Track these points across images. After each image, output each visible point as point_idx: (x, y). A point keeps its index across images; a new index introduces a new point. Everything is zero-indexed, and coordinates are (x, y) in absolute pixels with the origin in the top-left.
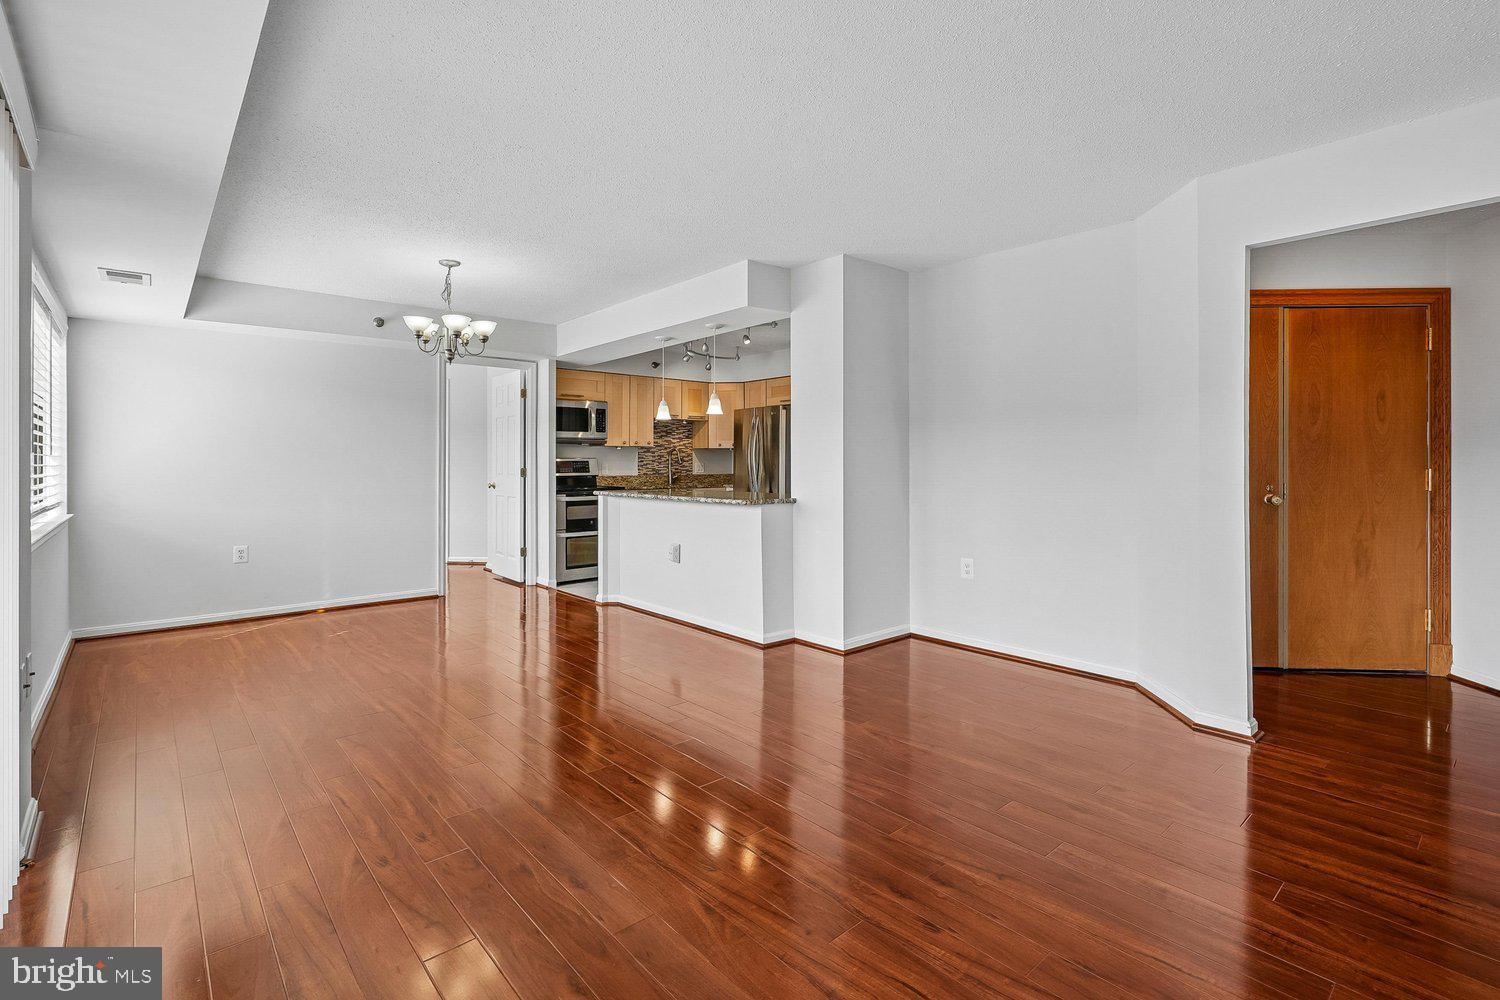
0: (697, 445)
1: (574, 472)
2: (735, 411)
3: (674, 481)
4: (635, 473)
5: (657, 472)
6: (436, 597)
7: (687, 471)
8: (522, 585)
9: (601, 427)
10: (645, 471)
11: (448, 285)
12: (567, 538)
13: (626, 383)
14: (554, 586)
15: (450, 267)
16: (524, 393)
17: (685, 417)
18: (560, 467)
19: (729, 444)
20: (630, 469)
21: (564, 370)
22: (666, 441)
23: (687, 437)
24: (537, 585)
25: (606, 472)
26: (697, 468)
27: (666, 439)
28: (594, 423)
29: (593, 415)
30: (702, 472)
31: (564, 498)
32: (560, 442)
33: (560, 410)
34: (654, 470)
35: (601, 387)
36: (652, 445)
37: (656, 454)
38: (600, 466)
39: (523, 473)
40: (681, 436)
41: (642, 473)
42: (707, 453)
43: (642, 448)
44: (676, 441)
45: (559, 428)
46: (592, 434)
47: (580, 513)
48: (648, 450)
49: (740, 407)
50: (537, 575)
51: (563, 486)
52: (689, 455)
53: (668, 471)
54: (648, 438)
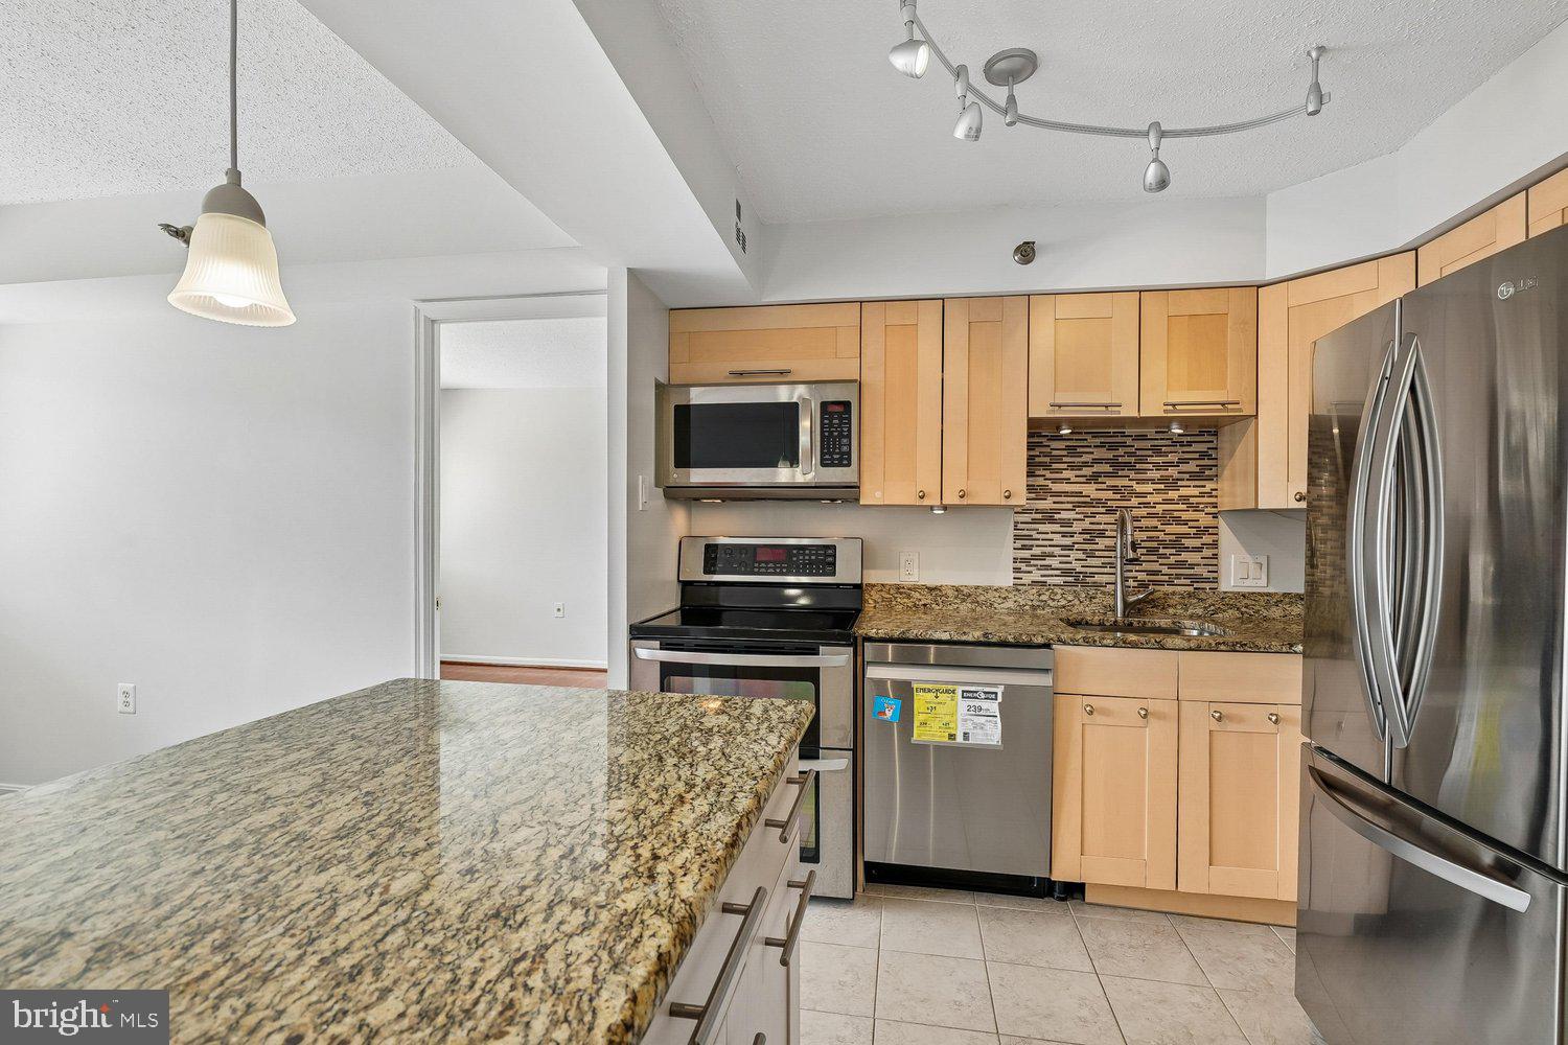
4: (1006, 579)
5: (1080, 579)
9: (837, 449)
10: (1036, 576)
20: (990, 565)
22: (1115, 489)
23: (1194, 476)
25: (905, 576)
26: (1239, 570)
27: (1110, 482)
28: (811, 442)
30: (1257, 583)
34: (1069, 570)
35: (848, 343)
37: (1077, 527)
38: (866, 561)
40: (1172, 472)
41: (1027, 579)
42: (1257, 522)
44: (1152, 489)
46: (806, 474)
52: (1202, 532)
53: (1117, 578)
54: (1007, 477)
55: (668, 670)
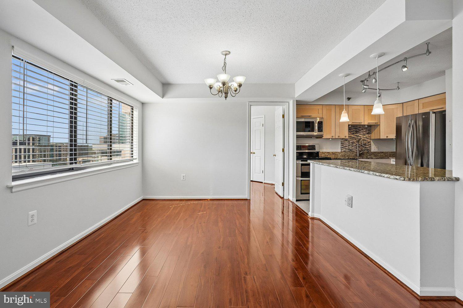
0: (373, 138)
1: (308, 150)
2: (397, 118)
3: (360, 155)
4: (340, 151)
5: (351, 150)
6: (247, 200)
7: (368, 150)
8: (282, 198)
9: (320, 129)
10: (344, 150)
11: (225, 63)
12: (301, 180)
13: (333, 108)
14: (295, 201)
15: (226, 55)
16: (283, 116)
17: (366, 123)
18: (298, 147)
19: (393, 136)
20: (337, 149)
21: (300, 105)
22: (356, 135)
23: (368, 133)
24: (288, 200)
25: (324, 150)
26: (374, 148)
28: (316, 128)
29: (316, 125)
30: (376, 150)
31: (300, 162)
32: (298, 137)
33: (298, 123)
34: (349, 149)
35: (320, 111)
36: (347, 137)
37: (351, 142)
38: (320, 148)
39: (283, 150)
40: (364, 133)
42: (379, 141)
43: (343, 139)
44: (362, 136)
45: (298, 131)
46: (315, 133)
47: (305, 169)
48: (346, 140)
49: (400, 115)
50: (289, 195)
51: (299, 156)
52: (369, 142)
53: (357, 150)
54: (345, 134)
55: (302, 165)
